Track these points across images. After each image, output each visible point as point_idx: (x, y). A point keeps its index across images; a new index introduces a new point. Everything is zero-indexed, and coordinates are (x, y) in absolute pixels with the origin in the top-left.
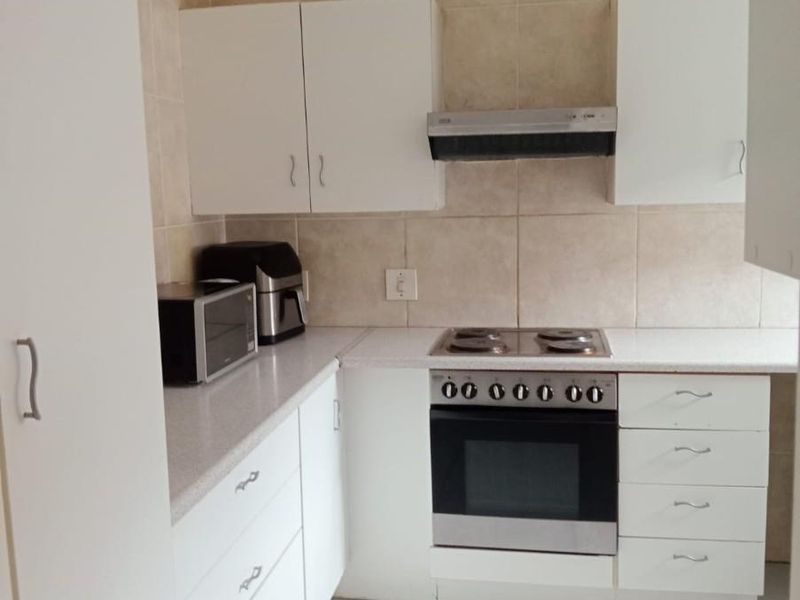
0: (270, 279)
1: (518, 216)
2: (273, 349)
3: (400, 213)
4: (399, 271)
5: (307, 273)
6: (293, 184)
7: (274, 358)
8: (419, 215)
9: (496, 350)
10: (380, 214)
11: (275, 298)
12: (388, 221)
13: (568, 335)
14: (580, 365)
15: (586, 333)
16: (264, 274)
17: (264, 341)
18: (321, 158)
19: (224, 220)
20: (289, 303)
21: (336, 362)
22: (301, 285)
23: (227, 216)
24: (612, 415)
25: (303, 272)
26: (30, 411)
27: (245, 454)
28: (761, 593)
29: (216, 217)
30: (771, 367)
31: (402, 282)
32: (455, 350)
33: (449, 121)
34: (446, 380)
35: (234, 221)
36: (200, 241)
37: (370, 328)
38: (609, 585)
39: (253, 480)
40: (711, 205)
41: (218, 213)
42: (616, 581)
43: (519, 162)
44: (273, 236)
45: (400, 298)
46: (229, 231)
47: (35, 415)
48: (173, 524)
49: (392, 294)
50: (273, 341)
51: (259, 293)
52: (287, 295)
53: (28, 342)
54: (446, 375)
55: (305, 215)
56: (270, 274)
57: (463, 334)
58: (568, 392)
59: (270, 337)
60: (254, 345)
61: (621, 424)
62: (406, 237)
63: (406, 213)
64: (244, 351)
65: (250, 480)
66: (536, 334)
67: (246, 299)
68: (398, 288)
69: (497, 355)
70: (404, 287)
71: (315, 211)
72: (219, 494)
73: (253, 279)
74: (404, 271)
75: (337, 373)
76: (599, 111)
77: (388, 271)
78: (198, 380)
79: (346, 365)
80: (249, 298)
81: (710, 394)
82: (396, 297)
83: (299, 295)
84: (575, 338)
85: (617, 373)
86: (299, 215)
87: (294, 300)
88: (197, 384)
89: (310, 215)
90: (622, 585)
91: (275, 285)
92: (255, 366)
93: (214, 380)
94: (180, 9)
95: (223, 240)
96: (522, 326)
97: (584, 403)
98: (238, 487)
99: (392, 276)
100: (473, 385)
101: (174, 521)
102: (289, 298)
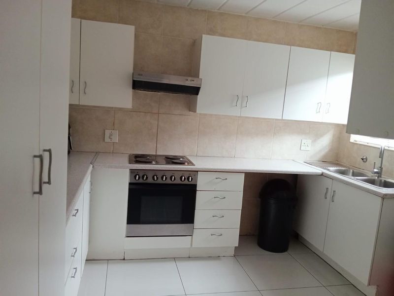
1: (159, 113)
3: (113, 108)
4: (111, 131)
5: (71, 129)
6: (73, 92)
8: (120, 109)
9: (154, 163)
10: (104, 107)
12: (107, 110)
13: (176, 158)
14: (185, 168)
15: (182, 157)
18: (86, 83)
21: (92, 166)
24: (195, 186)
28: (237, 246)
30: (245, 170)
31: (112, 135)
32: (137, 162)
33: (142, 75)
34: (136, 173)
38: (189, 246)
40: (223, 115)
42: (191, 245)
43: (160, 94)
45: (110, 141)
49: (107, 140)
54: (136, 171)
55: (76, 105)
57: (137, 156)
58: (181, 178)
61: (197, 189)
62: (114, 118)
63: (115, 108)
66: (164, 157)
68: (110, 137)
69: (154, 164)
70: (112, 137)
71: (81, 104)
74: (113, 131)
76: (195, 79)
77: (106, 131)
79: (95, 167)
81: (226, 179)
82: (109, 141)
84: (179, 159)
85: (197, 171)
89: (79, 105)
90: (193, 246)
96: (158, 154)
97: (186, 182)
99: (107, 133)
100: (147, 176)
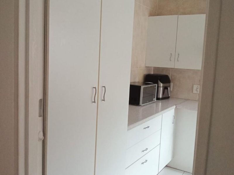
0: (162, 84)
2: (160, 101)
3: (199, 70)
4: (197, 86)
5: (172, 83)
6: (171, 60)
7: (160, 103)
11: (162, 89)
12: (196, 72)
16: (160, 82)
17: (158, 99)
18: (179, 54)
19: (153, 68)
20: (166, 90)
21: (175, 106)
22: (170, 86)
23: (154, 67)
25: (171, 83)
26: (103, 99)
27: (146, 121)
29: (151, 67)
31: (198, 88)
35: (156, 69)
36: (146, 73)
37: (187, 100)
39: (148, 128)
41: (152, 66)
44: (164, 73)
45: (196, 93)
46: (154, 71)
47: (104, 100)
48: (128, 131)
49: (194, 91)
50: (160, 99)
51: (158, 87)
52: (165, 88)
53: (104, 87)
56: (162, 82)
59: (160, 98)
60: (155, 99)
62: (200, 77)
64: (152, 100)
65: (147, 128)
67: (154, 88)
68: (196, 90)
70: (198, 90)
71: (175, 68)
72: (139, 127)
73: (157, 83)
74: (199, 86)
75: (175, 109)
77: (194, 85)
78: (140, 105)
79: (177, 107)
80: (155, 87)
83: (169, 88)
86: (172, 68)
87: (167, 90)
88: (139, 106)
89: (174, 69)
91: (163, 85)
92: (155, 104)
93: (144, 106)
94: (149, 16)
95: (152, 73)
98: (144, 128)
99: (195, 87)
101: (128, 130)
102: (166, 89)
